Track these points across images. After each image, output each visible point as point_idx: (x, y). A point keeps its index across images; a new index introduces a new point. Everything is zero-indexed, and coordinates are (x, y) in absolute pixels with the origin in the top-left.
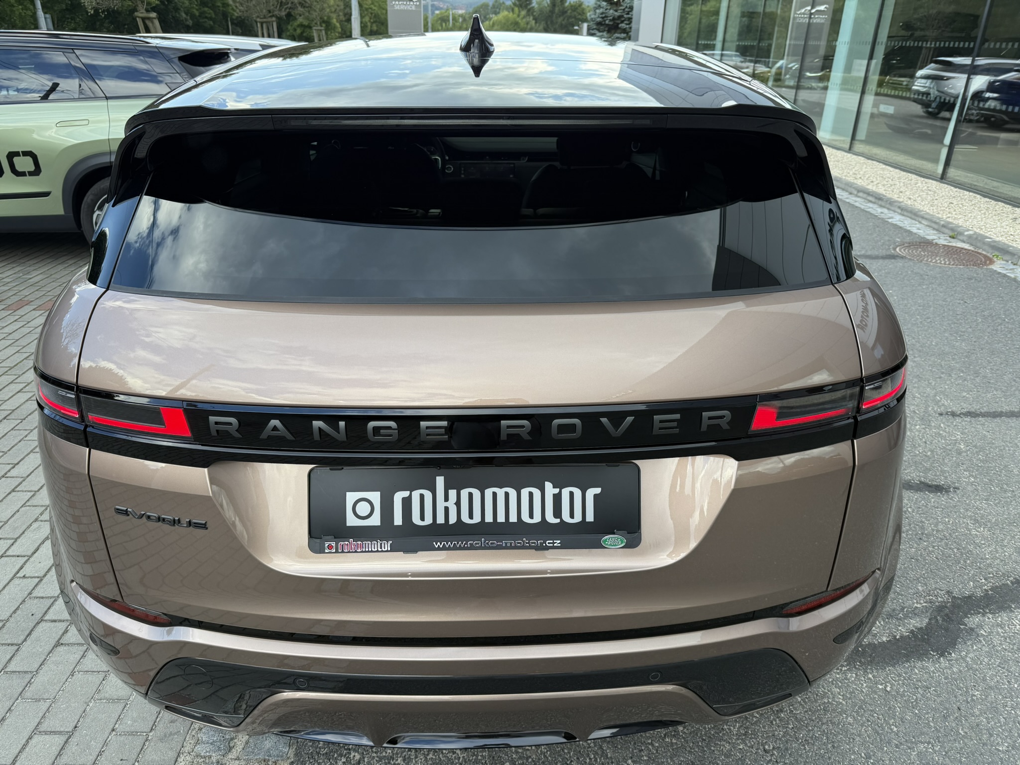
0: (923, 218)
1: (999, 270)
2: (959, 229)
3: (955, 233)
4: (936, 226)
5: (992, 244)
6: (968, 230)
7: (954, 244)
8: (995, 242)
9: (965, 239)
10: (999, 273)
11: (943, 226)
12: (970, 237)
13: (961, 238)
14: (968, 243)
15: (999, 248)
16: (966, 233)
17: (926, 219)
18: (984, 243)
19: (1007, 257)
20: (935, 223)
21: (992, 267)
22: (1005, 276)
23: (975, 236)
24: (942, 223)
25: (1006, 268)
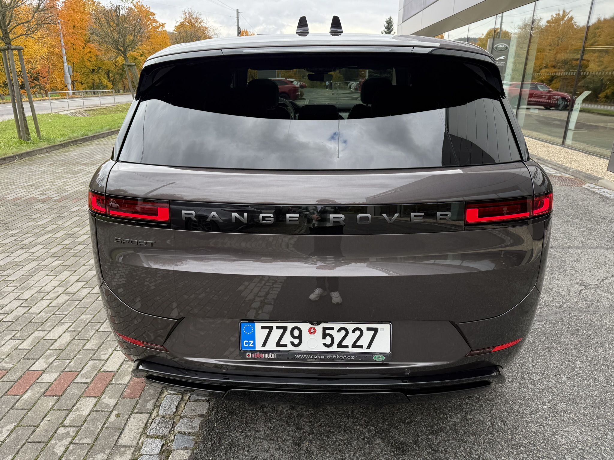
0: (549, 163)
1: (586, 187)
2: (568, 169)
3: (566, 169)
4: (555, 168)
5: (584, 175)
6: (572, 169)
7: (564, 176)
8: (586, 174)
9: (570, 173)
10: (585, 189)
11: (560, 167)
12: (573, 172)
13: (568, 173)
14: (572, 175)
16: (571, 170)
17: (551, 164)
18: (580, 175)
19: (592, 181)
20: (555, 166)
21: (584, 186)
22: (589, 190)
23: (576, 171)
25: (591, 186)
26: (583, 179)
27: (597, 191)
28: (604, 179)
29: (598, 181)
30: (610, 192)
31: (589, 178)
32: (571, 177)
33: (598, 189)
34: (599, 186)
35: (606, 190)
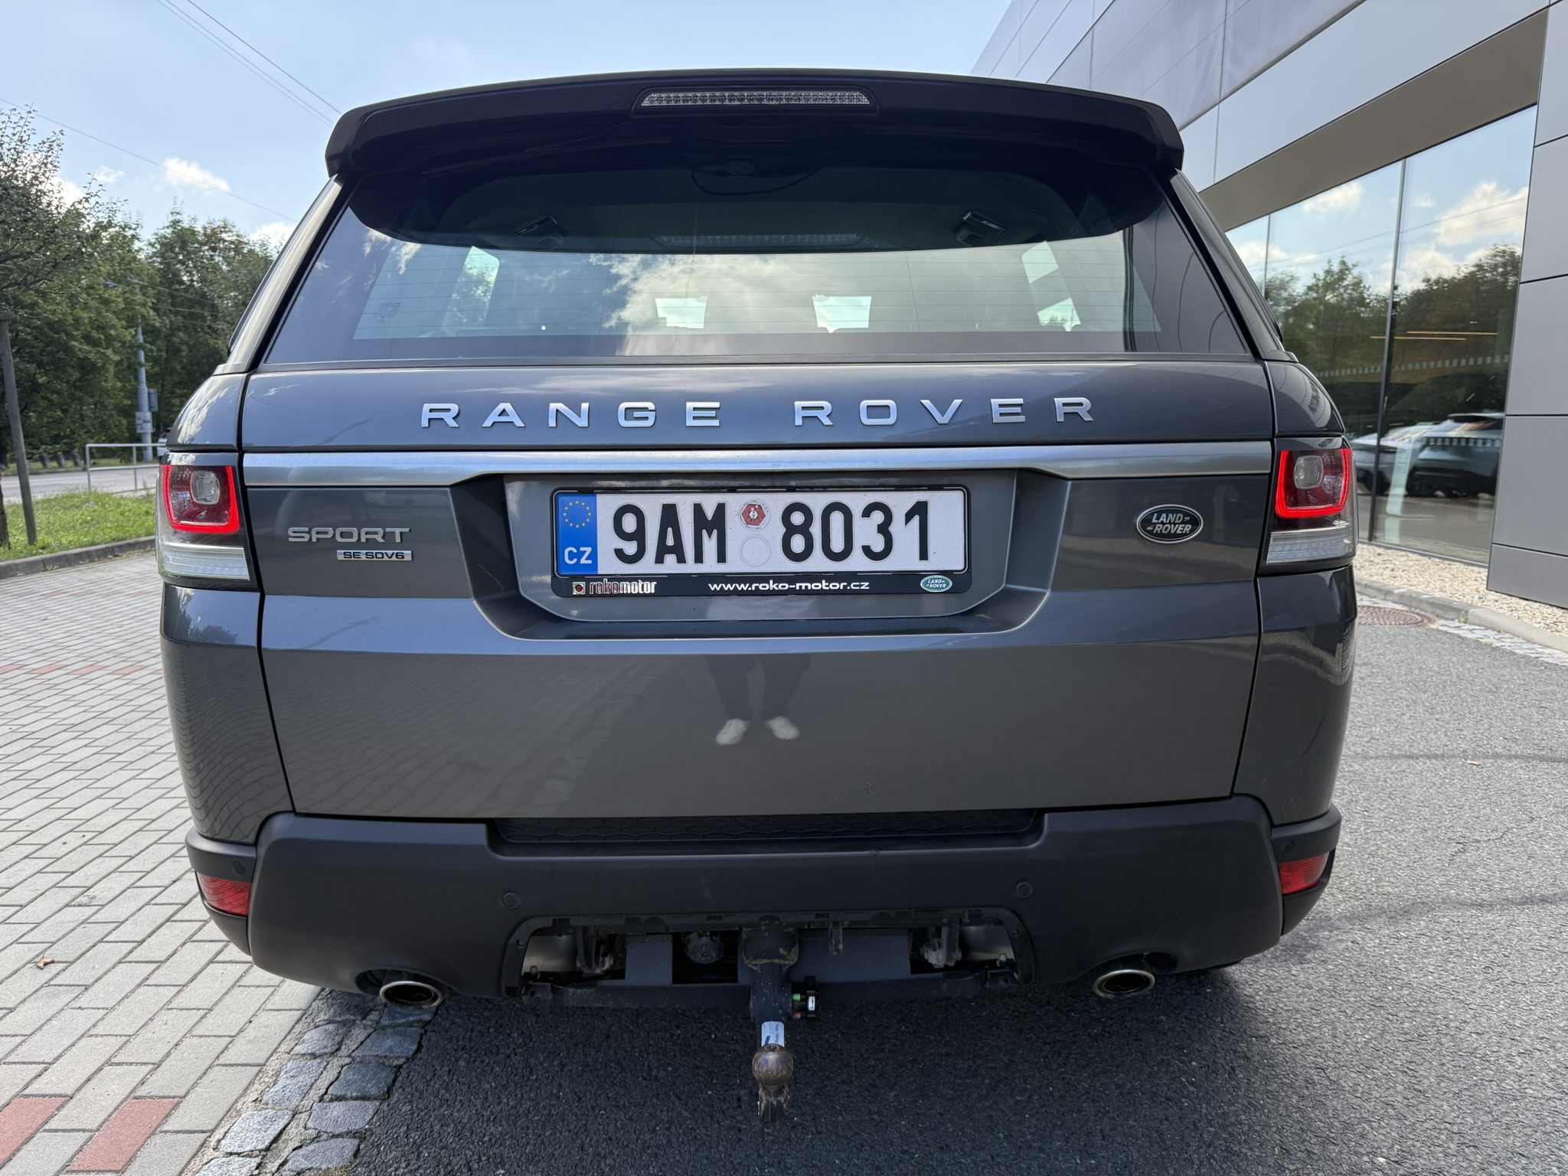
1: (1441, 628)
2: (1387, 588)
3: (1383, 591)
5: (1433, 602)
6: (1401, 588)
7: (1381, 606)
8: (1435, 598)
9: (1396, 598)
10: (1438, 630)
11: (1366, 586)
12: (1402, 595)
13: (1391, 598)
14: (1400, 603)
15: (1440, 605)
16: (1396, 591)
18: (1421, 601)
19: (1452, 615)
21: (1434, 626)
22: (1446, 633)
23: (1408, 594)
24: (1364, 582)
25: (1451, 625)
26: (1430, 610)
27: (1469, 635)
28: (1481, 607)
29: (1467, 612)
30: (1501, 636)
31: (1445, 606)
32: (1398, 607)
33: (1468, 629)
34: (1470, 624)
35: (1489, 632)
